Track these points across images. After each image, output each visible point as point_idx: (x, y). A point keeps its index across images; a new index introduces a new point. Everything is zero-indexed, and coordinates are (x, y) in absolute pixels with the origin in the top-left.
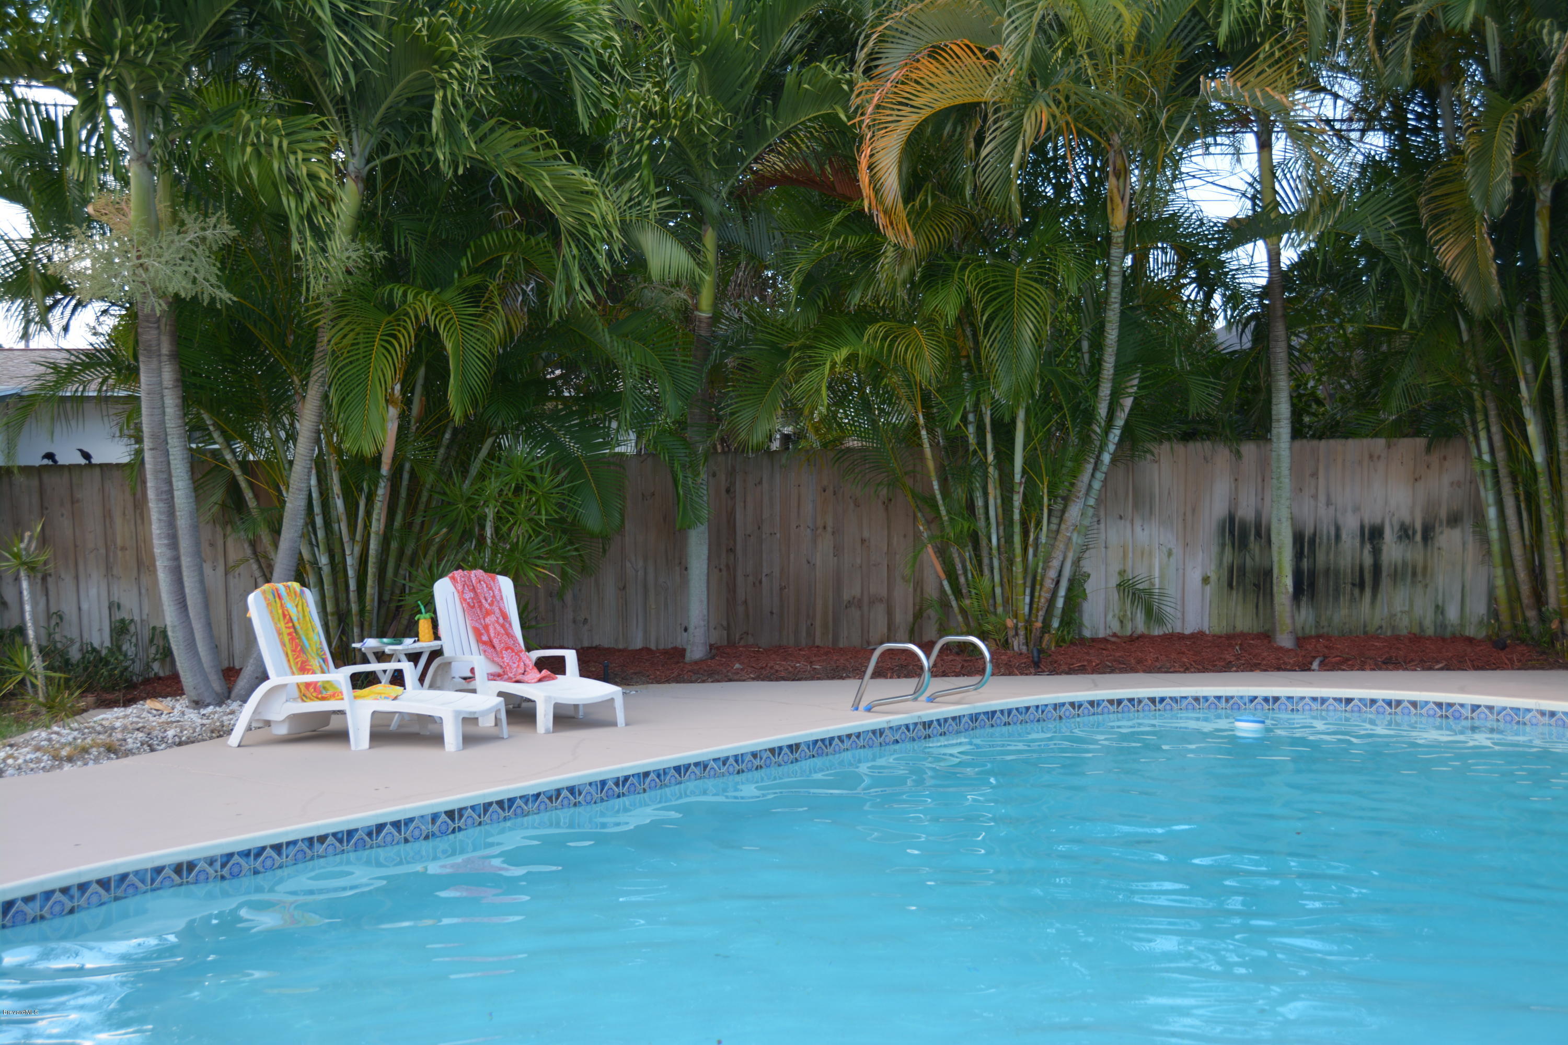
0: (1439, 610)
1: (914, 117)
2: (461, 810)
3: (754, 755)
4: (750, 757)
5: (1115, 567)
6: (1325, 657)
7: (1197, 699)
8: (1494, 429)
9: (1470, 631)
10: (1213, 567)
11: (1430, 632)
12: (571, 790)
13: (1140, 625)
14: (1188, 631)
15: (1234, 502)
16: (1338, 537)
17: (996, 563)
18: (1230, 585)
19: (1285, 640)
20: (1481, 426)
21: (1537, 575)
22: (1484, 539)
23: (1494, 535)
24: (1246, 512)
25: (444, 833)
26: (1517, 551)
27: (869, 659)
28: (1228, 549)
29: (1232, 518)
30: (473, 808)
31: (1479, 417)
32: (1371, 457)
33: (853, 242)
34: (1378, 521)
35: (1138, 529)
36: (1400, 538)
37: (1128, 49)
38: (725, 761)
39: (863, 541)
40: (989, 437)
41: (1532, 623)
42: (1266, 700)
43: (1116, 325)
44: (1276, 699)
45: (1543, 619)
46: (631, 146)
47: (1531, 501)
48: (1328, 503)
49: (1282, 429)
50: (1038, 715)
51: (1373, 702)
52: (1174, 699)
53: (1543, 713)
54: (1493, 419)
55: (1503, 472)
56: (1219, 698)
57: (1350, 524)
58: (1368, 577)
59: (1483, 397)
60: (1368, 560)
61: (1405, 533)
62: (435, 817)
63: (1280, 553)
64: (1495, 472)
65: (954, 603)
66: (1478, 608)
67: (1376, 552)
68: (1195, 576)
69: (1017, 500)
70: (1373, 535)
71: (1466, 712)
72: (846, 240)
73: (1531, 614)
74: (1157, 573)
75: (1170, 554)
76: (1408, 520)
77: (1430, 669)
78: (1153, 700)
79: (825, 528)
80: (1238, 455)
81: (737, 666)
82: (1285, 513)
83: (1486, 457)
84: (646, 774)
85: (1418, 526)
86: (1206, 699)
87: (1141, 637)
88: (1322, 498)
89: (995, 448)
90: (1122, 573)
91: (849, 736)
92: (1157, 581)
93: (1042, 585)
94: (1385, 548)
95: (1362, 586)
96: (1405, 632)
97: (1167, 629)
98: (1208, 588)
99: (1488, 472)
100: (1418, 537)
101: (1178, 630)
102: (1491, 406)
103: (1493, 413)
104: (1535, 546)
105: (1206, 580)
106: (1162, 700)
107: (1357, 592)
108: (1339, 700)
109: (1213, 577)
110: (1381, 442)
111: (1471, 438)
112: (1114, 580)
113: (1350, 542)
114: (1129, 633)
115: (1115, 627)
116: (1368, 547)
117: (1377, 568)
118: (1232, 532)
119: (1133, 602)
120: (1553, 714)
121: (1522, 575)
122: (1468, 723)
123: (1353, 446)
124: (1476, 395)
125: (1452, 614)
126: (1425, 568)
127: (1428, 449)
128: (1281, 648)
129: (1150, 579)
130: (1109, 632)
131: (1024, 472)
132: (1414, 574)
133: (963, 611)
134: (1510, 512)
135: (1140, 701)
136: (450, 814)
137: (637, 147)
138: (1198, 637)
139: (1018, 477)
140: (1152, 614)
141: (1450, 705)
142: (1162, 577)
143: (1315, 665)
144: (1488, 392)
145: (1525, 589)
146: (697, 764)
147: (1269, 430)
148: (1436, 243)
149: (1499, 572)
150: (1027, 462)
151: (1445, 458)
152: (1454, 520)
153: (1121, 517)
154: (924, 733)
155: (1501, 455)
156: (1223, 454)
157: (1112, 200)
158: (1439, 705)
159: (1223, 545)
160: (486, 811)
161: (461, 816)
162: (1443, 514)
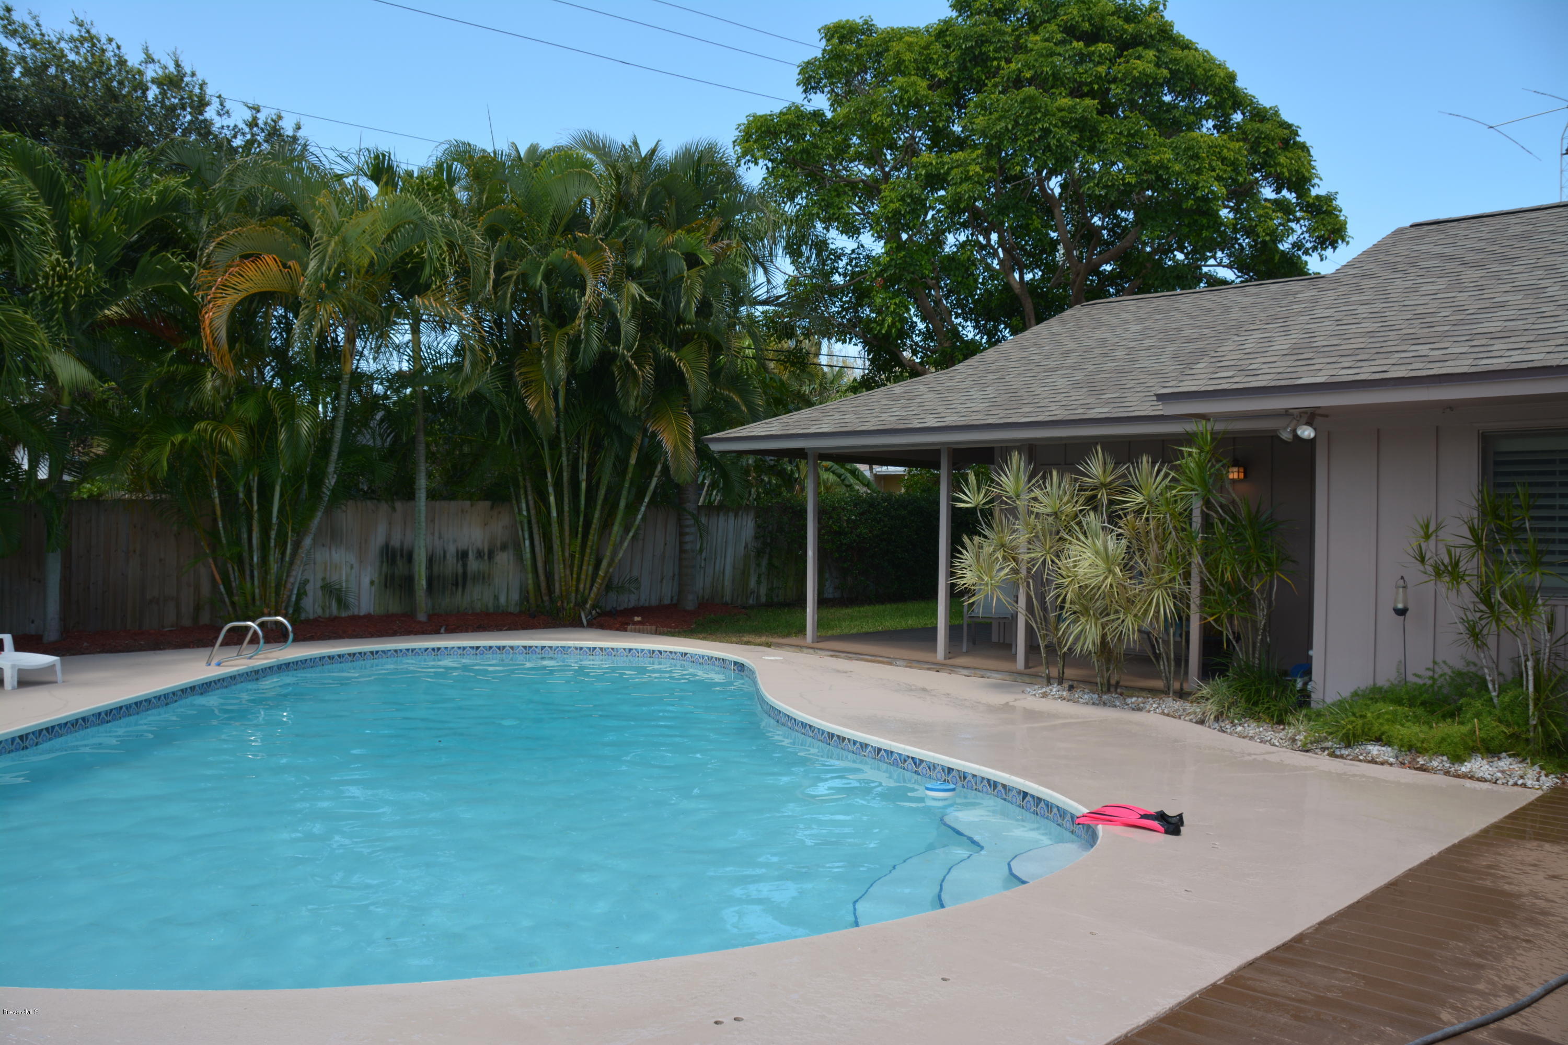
0: (496, 598)
1: (236, 296)
2: (27, 735)
3: (174, 693)
4: (171, 695)
5: (320, 575)
6: (447, 626)
7: (396, 651)
8: (530, 498)
9: (512, 609)
10: (376, 575)
11: (491, 610)
12: (84, 719)
13: (334, 609)
14: (362, 614)
15: (389, 537)
16: (445, 556)
17: (256, 573)
18: (386, 585)
19: (422, 617)
20: (523, 497)
21: (549, 577)
22: (520, 558)
23: (527, 555)
24: (396, 542)
25: (17, 750)
26: (540, 564)
27: (219, 633)
28: (385, 565)
29: (387, 545)
30: (33, 733)
31: (522, 492)
32: (462, 511)
33: (183, 368)
34: (466, 548)
35: (333, 552)
36: (477, 558)
37: (363, 271)
38: (160, 697)
39: (160, 560)
40: (255, 495)
41: (547, 604)
42: (433, 649)
43: (340, 430)
44: (439, 649)
45: (551, 600)
46: (51, 296)
47: (547, 538)
48: (440, 538)
49: (422, 495)
50: (312, 664)
51: (491, 647)
52: (384, 652)
53: (576, 648)
54: (529, 492)
55: (534, 521)
56: (408, 650)
57: (452, 549)
58: (460, 580)
59: (524, 479)
60: (460, 570)
61: (479, 555)
62: (13, 739)
63: (420, 566)
64: (529, 522)
65: (227, 600)
66: (515, 596)
67: (465, 566)
68: (366, 581)
69: (273, 534)
70: (463, 555)
71: (538, 650)
72: (177, 368)
73: (546, 598)
74: (344, 578)
75: (352, 567)
76: (481, 548)
77: (501, 630)
78: (372, 653)
79: (134, 551)
80: (394, 509)
81: (85, 644)
82: (422, 543)
83: (525, 513)
84: (121, 708)
85: (486, 551)
86: (401, 650)
87: (336, 618)
88: (437, 534)
89: (258, 503)
90: (324, 579)
91: (219, 680)
92: (344, 585)
93: (285, 587)
94: (469, 563)
95: (457, 584)
96: (479, 611)
97: (350, 613)
98: (373, 588)
99: (525, 521)
100: (486, 557)
101: (356, 613)
102: (529, 485)
103: (529, 489)
104: (548, 561)
105: (372, 583)
106: (377, 652)
107: (454, 588)
108: (472, 648)
109: (377, 581)
110: (468, 503)
111: (514, 502)
112: (319, 584)
113: (451, 559)
114: (327, 615)
115: (319, 612)
116: (460, 563)
117: (465, 573)
118: (387, 554)
119: (330, 596)
120: (581, 648)
121: (542, 577)
122: (540, 656)
123: (453, 505)
124: (521, 478)
125: (502, 600)
126: (489, 575)
127: (492, 508)
128: (420, 622)
129: (340, 584)
130: (316, 616)
131: (278, 517)
132: (484, 578)
133: (233, 604)
134: (537, 543)
135: (365, 654)
136: (21, 737)
137: (56, 298)
138: (368, 617)
139: (274, 520)
140: (342, 602)
141: (530, 647)
142: (347, 581)
143: (442, 630)
144: (527, 477)
145: (543, 585)
146: (146, 700)
147: (414, 496)
148: (526, 397)
149: (530, 576)
150: (280, 511)
151: (500, 513)
152: (504, 548)
153: (323, 545)
154: (255, 677)
155: (533, 512)
156: (384, 507)
157: (345, 356)
158: (525, 647)
159: (382, 562)
160: (40, 734)
161: (27, 738)
162: (499, 544)
